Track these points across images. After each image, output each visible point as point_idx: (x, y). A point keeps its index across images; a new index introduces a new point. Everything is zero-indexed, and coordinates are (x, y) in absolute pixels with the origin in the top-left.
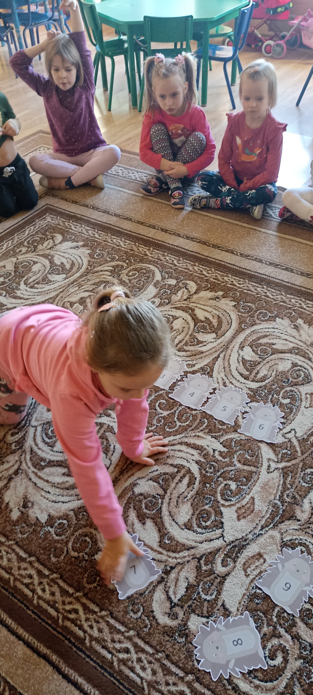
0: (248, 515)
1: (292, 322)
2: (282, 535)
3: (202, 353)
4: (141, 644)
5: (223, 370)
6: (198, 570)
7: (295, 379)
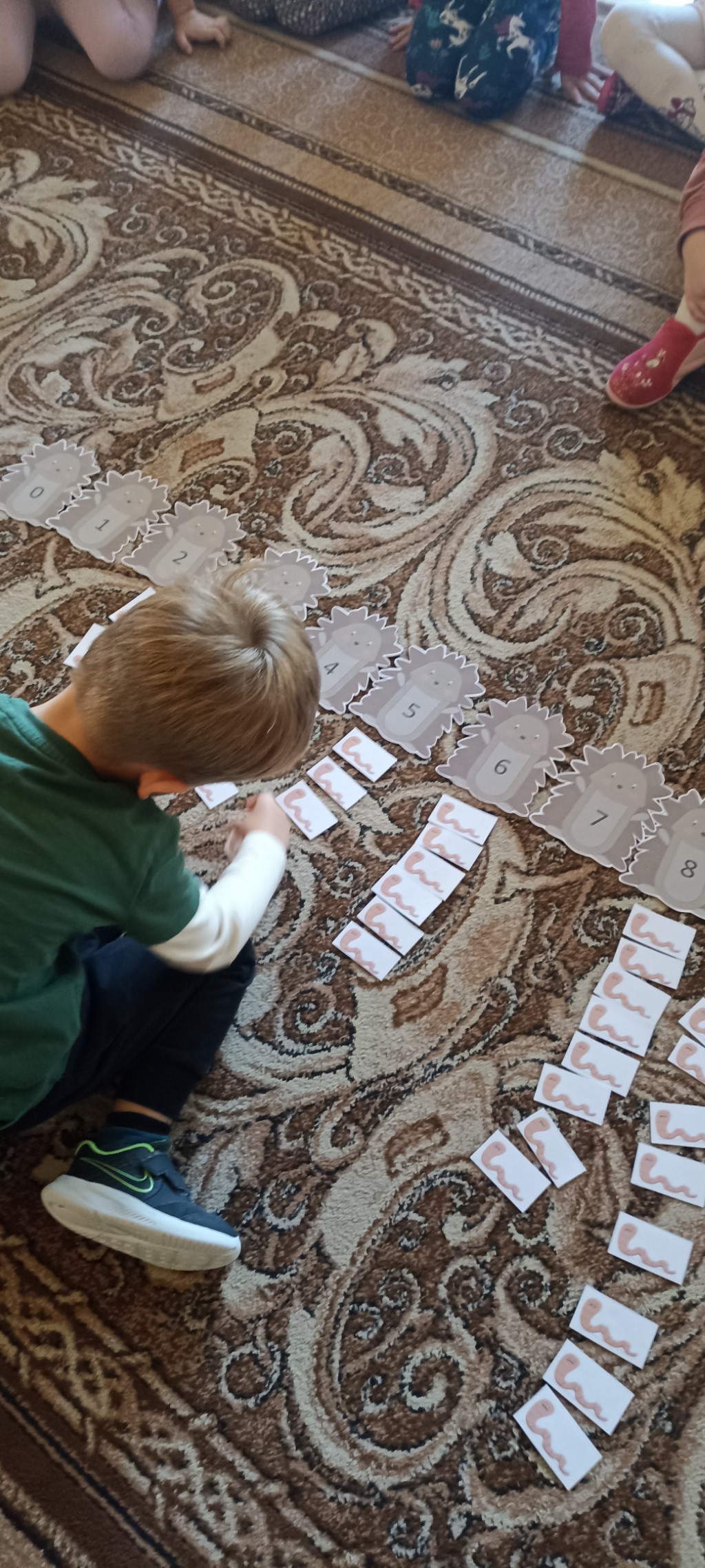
0: (423, 1014)
1: (644, 466)
2: (502, 1072)
3: (378, 545)
4: (95, 1325)
5: (427, 599)
6: (267, 1150)
7: (619, 638)
